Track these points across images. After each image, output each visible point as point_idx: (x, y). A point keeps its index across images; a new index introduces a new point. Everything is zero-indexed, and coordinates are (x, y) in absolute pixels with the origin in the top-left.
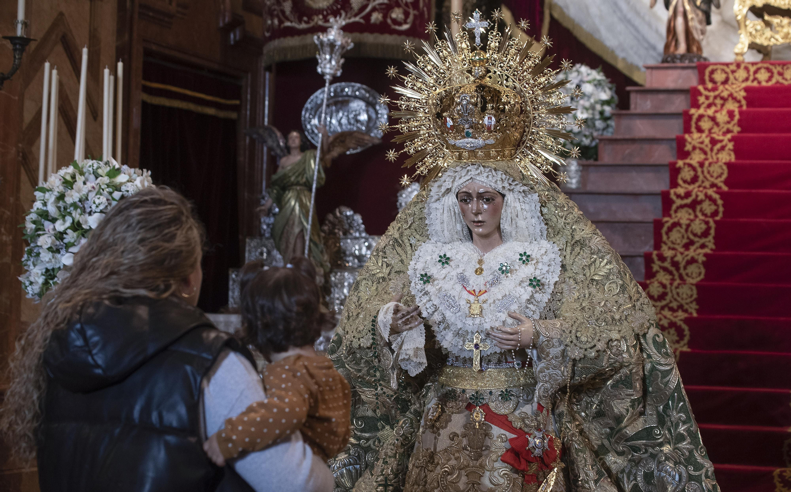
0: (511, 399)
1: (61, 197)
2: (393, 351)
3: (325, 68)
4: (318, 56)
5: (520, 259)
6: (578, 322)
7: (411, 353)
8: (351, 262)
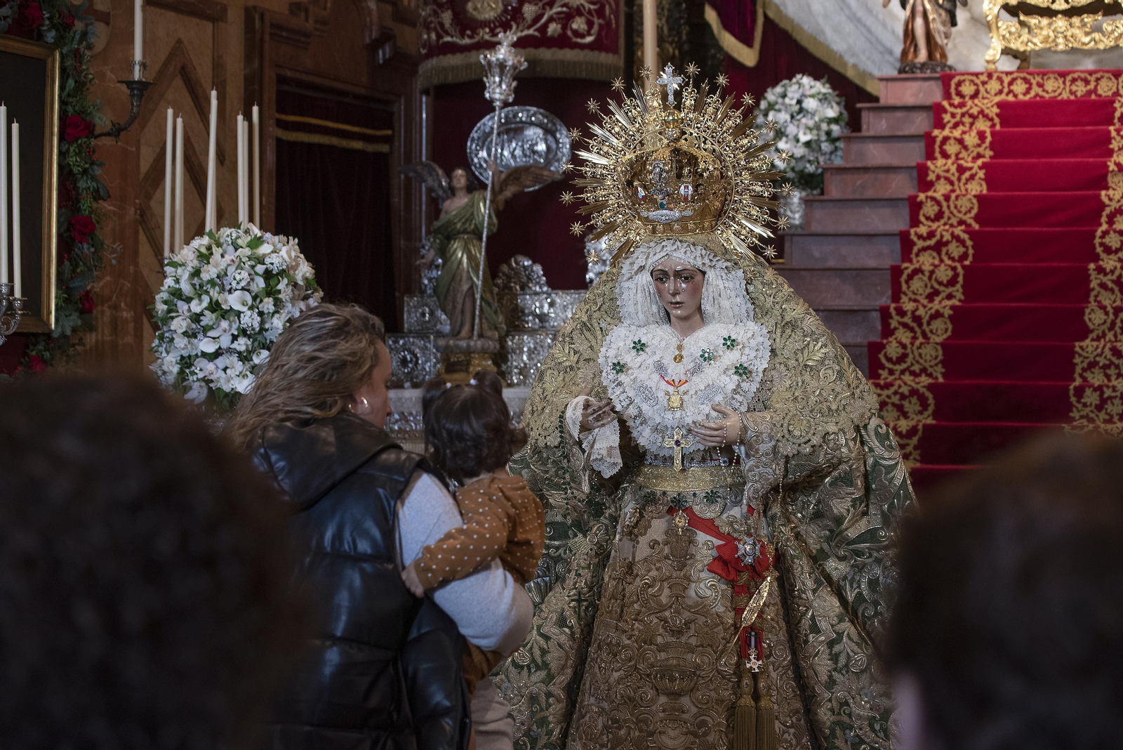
0: (717, 501)
1: (196, 273)
2: (584, 451)
3: (494, 93)
4: (485, 79)
5: (724, 344)
6: (791, 413)
7: (604, 452)
8: (531, 323)
